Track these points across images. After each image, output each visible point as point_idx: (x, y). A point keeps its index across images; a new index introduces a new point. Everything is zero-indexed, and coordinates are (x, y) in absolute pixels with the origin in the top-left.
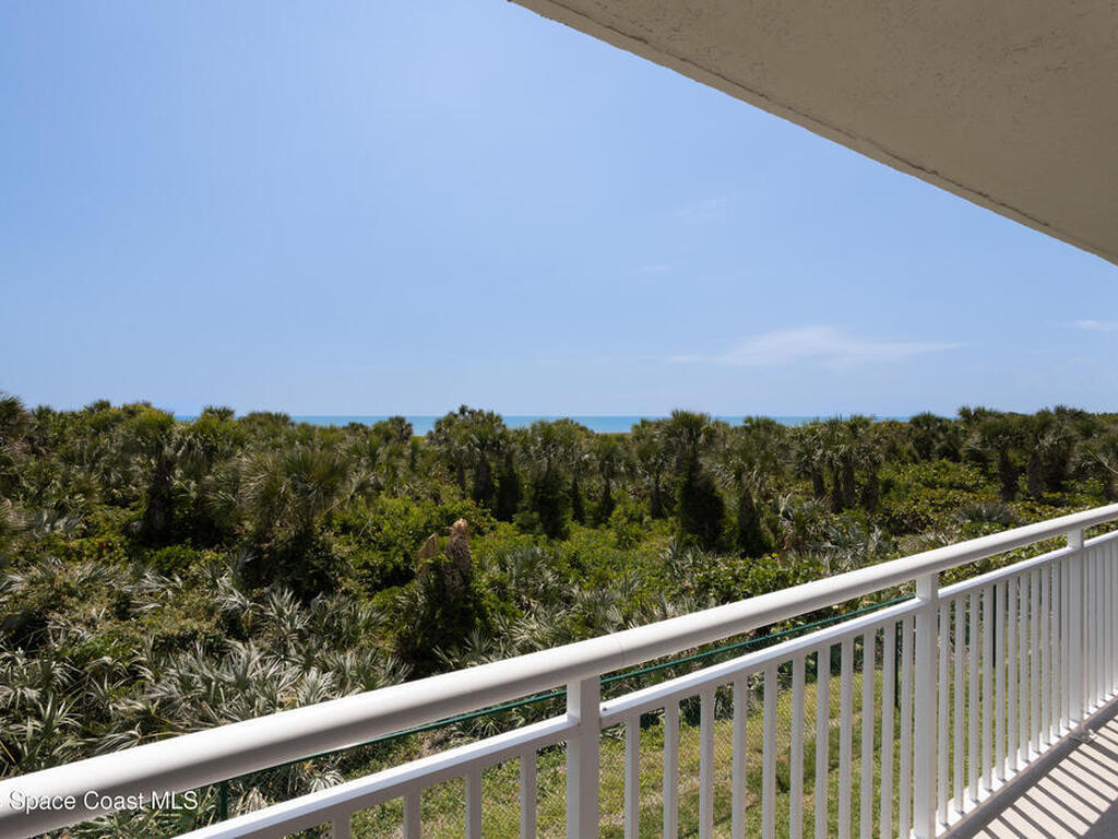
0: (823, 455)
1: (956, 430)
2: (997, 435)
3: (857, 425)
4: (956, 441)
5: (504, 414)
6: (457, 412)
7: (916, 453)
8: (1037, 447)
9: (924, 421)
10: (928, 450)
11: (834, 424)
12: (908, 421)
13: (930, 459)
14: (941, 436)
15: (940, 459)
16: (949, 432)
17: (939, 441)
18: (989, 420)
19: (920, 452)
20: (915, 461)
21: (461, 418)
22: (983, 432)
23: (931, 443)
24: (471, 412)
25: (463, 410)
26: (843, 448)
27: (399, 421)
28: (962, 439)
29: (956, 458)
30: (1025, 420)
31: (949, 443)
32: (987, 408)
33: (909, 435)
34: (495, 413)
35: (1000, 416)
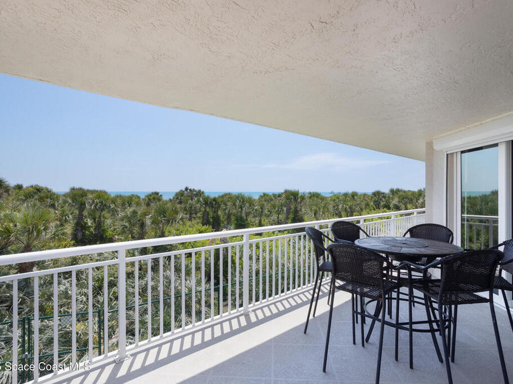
0: (343, 206)
1: (389, 197)
2: (404, 199)
3: (354, 195)
4: (389, 202)
5: (205, 191)
6: (184, 190)
7: (374, 206)
8: (417, 203)
9: (377, 194)
10: (379, 205)
11: (346, 195)
12: (371, 194)
13: (379, 209)
14: (384, 200)
15: (384, 208)
16: (387, 198)
17: (383, 201)
18: (401, 193)
19: (376, 206)
20: (374, 210)
21: (186, 192)
22: (399, 198)
23: (380, 202)
24: (190, 190)
25: (186, 189)
26: (350, 203)
27: (157, 194)
28: (391, 201)
29: (389, 208)
30: (413, 193)
31: (387, 202)
32: (400, 189)
33: (372, 199)
34: (202, 190)
35: (405, 192)
